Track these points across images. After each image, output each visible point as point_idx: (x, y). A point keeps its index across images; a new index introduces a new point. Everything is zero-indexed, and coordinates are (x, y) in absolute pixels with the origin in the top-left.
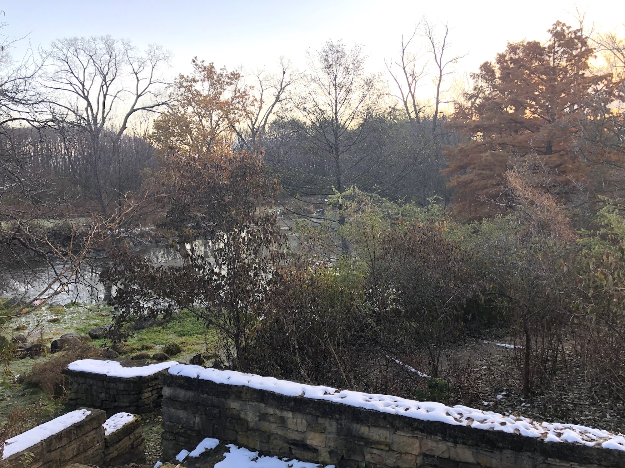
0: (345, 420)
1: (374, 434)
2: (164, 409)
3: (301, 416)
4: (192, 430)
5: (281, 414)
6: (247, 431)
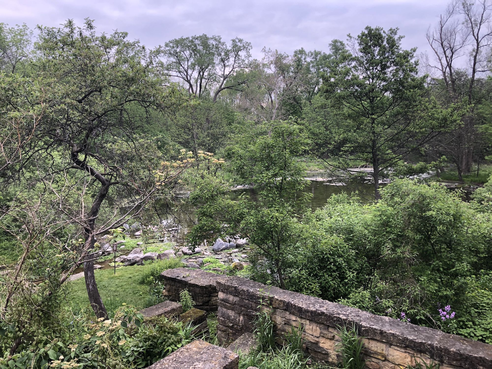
1: (372, 345)
2: (219, 308)
3: (316, 325)
4: (238, 325)
5: (301, 321)
6: (275, 331)
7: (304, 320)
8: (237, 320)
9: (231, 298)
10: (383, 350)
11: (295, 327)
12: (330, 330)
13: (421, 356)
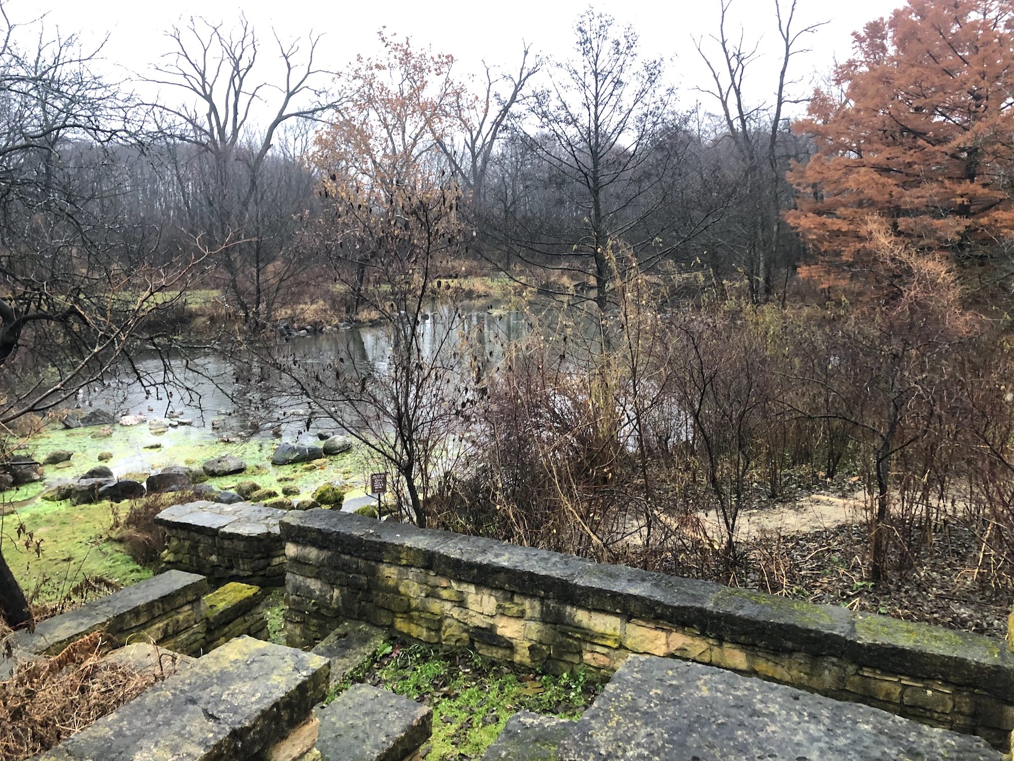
0: (554, 599)
1: (597, 622)
2: (289, 576)
3: (489, 591)
4: (328, 608)
5: (459, 587)
6: (407, 611)
7: (465, 585)
8: (328, 597)
9: (312, 553)
10: (615, 629)
11: (447, 600)
12: (517, 599)
13: (684, 633)
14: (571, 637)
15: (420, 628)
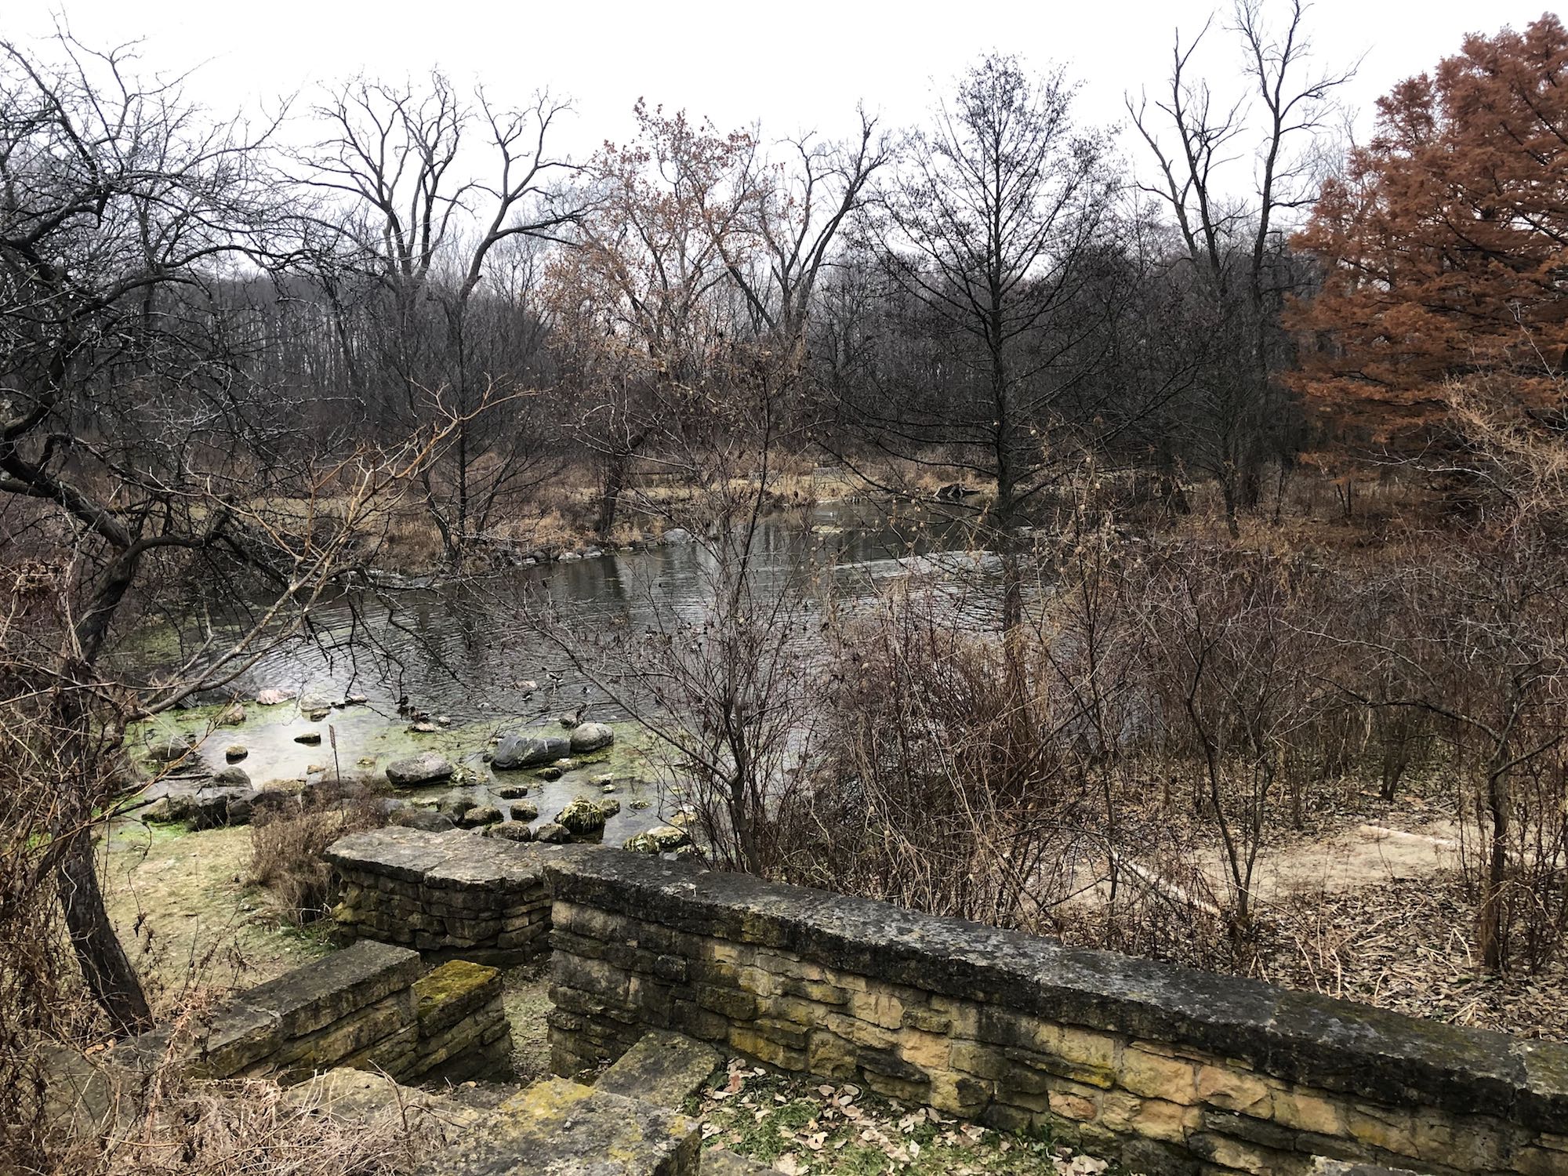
0: (999, 1005)
1: (1074, 1044)
2: (556, 956)
3: (890, 990)
6: (751, 1019)
7: (850, 979)
8: (620, 990)
9: (598, 920)
10: (1104, 1057)
11: (818, 1002)
12: (936, 1004)
13: (1224, 1066)
14: (1029, 1068)
15: (772, 1047)
